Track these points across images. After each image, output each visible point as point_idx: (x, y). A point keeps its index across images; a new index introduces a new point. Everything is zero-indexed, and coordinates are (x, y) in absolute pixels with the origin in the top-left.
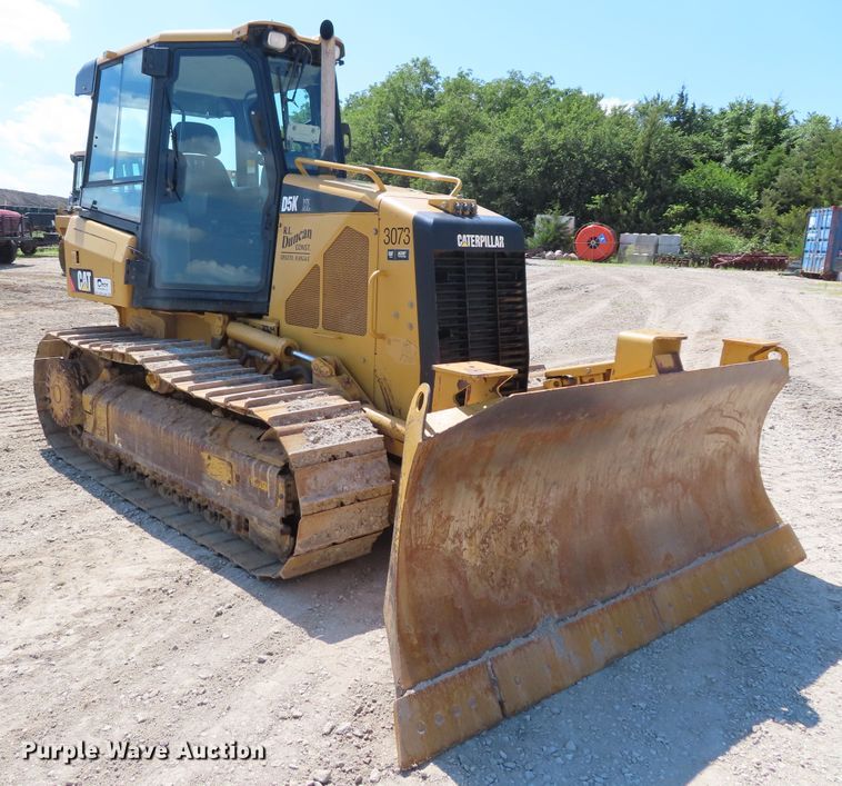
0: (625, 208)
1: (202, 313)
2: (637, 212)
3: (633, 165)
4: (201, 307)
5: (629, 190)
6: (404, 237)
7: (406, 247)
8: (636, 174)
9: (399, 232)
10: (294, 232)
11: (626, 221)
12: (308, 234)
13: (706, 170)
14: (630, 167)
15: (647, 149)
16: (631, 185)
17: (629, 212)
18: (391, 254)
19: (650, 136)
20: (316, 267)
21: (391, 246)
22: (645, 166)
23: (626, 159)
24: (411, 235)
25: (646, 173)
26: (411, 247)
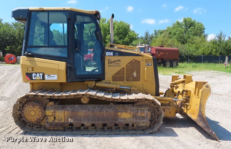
0: (16, 50)
1: (84, 81)
2: (20, 51)
3: (17, 39)
4: (84, 80)
5: (16, 45)
6: (150, 61)
7: (151, 63)
8: (18, 41)
9: (149, 60)
10: (113, 60)
11: (17, 53)
12: (120, 61)
13: (35, 41)
14: (16, 39)
15: (20, 35)
16: (17, 44)
17: (18, 51)
18: (147, 64)
19: (20, 31)
20: (123, 68)
21: (147, 63)
22: (20, 39)
23: (15, 37)
24: (152, 61)
25: (21, 41)
26: (152, 63)
